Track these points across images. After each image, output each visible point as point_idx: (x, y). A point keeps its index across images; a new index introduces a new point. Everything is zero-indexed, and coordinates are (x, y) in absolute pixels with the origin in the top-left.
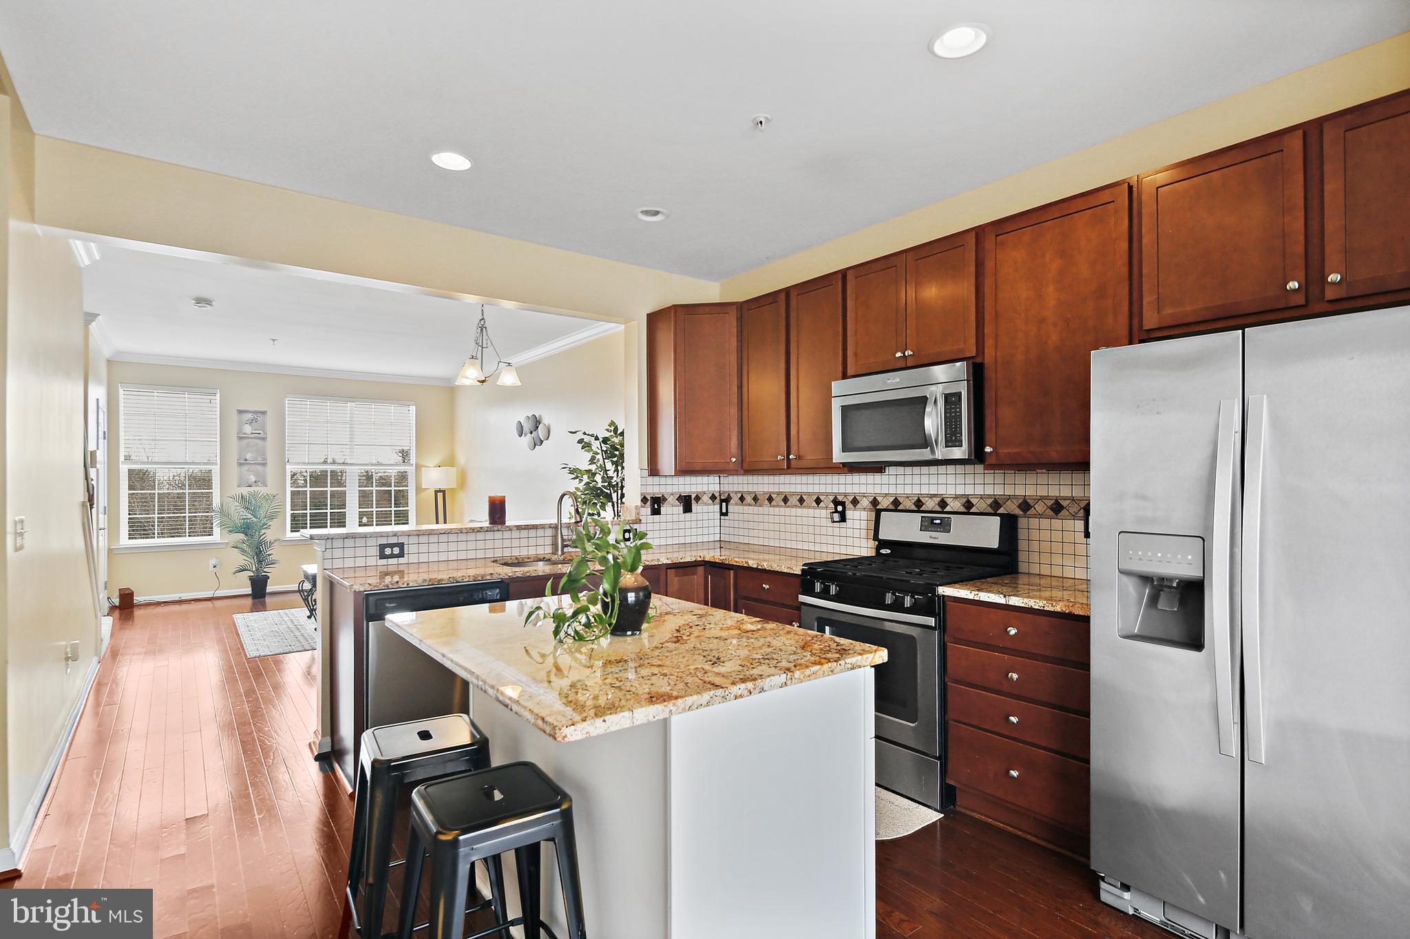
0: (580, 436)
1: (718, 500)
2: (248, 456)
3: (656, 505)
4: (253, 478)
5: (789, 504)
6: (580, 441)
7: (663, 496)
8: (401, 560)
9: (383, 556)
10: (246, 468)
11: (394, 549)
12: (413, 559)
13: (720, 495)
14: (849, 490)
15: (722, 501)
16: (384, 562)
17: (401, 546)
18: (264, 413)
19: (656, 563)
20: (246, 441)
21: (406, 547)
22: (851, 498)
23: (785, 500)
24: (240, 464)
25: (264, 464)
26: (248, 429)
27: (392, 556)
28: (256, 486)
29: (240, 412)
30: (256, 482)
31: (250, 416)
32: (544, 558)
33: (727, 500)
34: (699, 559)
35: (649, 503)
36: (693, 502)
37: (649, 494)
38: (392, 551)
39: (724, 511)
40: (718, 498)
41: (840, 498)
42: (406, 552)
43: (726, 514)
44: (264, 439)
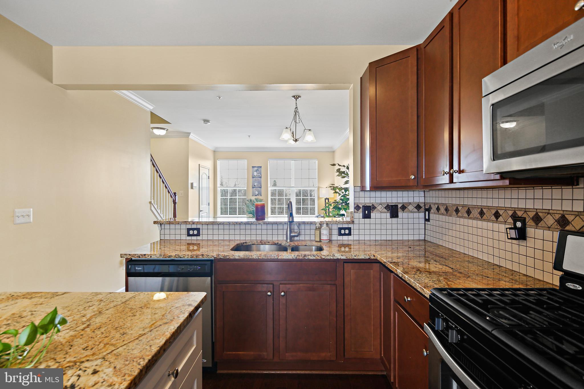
0: (337, 167)
1: (423, 209)
2: (256, 184)
3: (367, 211)
4: (257, 193)
5: (471, 216)
6: (338, 170)
7: (373, 205)
8: (199, 238)
9: (189, 235)
10: (255, 189)
11: (194, 231)
12: (205, 237)
13: (425, 206)
14: (530, 205)
15: (426, 210)
16: (189, 238)
17: (198, 230)
18: (261, 167)
19: (332, 258)
20: (255, 178)
21: (201, 230)
22: (532, 214)
23: (469, 212)
24: (253, 187)
25: (261, 187)
26: (255, 174)
27: (193, 235)
28: (258, 196)
29: (253, 167)
30: (258, 194)
31: (256, 169)
32: (278, 243)
33: (428, 210)
34: (372, 257)
35: (361, 210)
36: (399, 210)
37: (361, 204)
38: (193, 232)
39: (427, 218)
40: (423, 207)
41: (520, 214)
42: (201, 233)
43: (428, 220)
44: (261, 177)
